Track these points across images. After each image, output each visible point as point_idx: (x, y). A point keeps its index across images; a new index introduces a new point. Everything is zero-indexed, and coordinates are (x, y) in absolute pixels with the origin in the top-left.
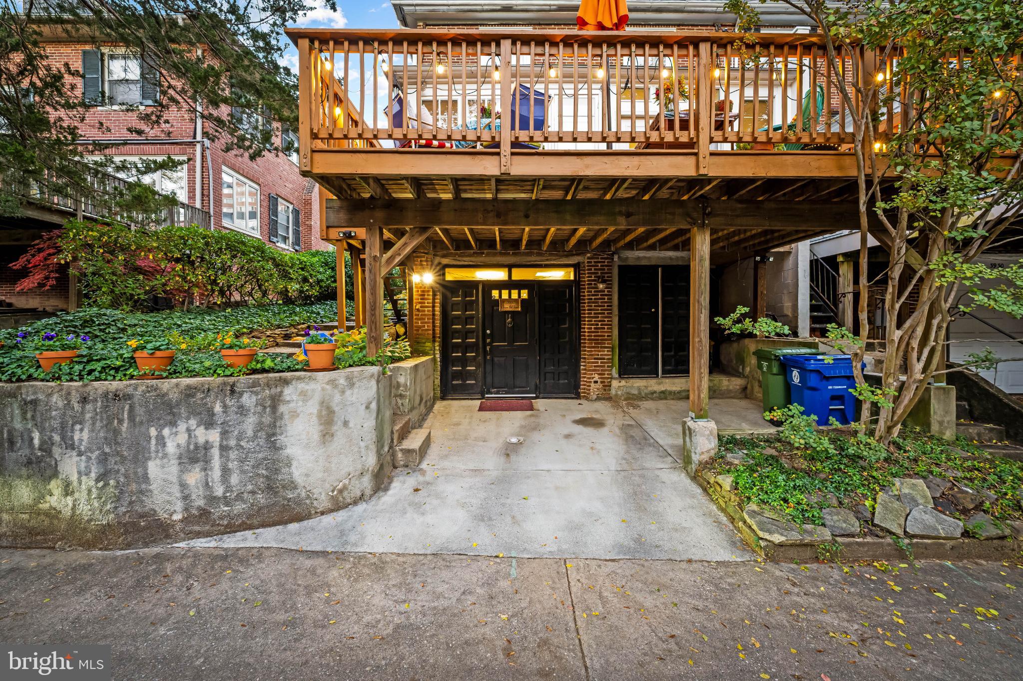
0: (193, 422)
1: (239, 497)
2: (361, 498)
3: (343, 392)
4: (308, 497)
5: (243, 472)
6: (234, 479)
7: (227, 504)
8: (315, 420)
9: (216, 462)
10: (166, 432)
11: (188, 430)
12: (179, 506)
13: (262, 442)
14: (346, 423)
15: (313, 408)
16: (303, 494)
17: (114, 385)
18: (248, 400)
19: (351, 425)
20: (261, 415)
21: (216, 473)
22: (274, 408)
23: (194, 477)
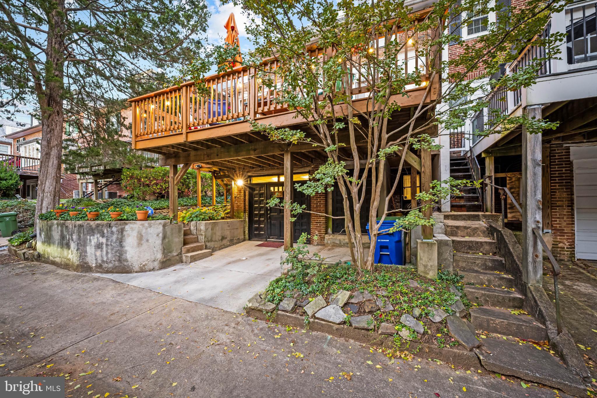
0: (99, 235)
1: (110, 262)
2: (153, 269)
3: (147, 229)
4: (131, 266)
5: (112, 253)
6: (110, 256)
7: (107, 264)
8: (136, 238)
9: (105, 249)
10: (92, 238)
11: (97, 238)
12: (94, 262)
13: (118, 244)
14: (147, 241)
15: (135, 234)
16: (130, 264)
17: (80, 222)
18: (114, 229)
19: (150, 241)
20: (118, 235)
21: (104, 253)
22: (122, 232)
23: (98, 253)
